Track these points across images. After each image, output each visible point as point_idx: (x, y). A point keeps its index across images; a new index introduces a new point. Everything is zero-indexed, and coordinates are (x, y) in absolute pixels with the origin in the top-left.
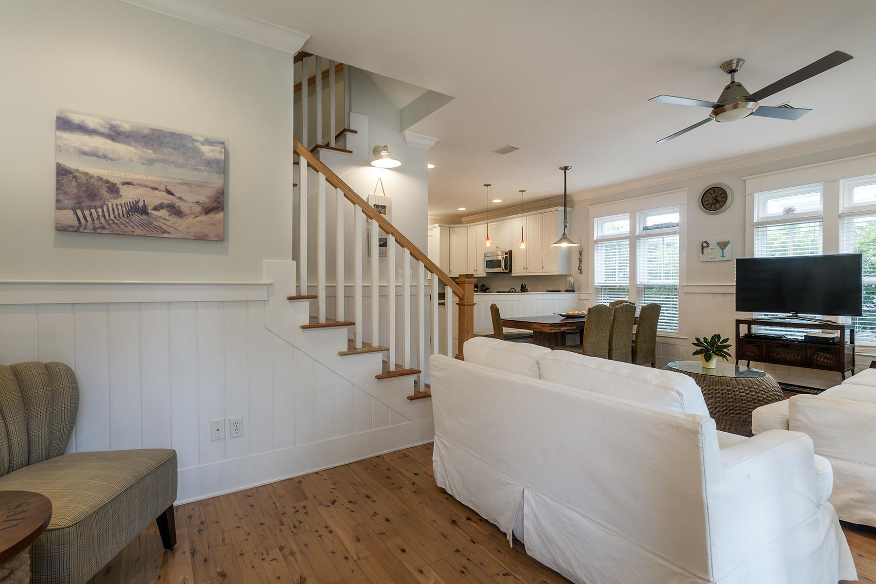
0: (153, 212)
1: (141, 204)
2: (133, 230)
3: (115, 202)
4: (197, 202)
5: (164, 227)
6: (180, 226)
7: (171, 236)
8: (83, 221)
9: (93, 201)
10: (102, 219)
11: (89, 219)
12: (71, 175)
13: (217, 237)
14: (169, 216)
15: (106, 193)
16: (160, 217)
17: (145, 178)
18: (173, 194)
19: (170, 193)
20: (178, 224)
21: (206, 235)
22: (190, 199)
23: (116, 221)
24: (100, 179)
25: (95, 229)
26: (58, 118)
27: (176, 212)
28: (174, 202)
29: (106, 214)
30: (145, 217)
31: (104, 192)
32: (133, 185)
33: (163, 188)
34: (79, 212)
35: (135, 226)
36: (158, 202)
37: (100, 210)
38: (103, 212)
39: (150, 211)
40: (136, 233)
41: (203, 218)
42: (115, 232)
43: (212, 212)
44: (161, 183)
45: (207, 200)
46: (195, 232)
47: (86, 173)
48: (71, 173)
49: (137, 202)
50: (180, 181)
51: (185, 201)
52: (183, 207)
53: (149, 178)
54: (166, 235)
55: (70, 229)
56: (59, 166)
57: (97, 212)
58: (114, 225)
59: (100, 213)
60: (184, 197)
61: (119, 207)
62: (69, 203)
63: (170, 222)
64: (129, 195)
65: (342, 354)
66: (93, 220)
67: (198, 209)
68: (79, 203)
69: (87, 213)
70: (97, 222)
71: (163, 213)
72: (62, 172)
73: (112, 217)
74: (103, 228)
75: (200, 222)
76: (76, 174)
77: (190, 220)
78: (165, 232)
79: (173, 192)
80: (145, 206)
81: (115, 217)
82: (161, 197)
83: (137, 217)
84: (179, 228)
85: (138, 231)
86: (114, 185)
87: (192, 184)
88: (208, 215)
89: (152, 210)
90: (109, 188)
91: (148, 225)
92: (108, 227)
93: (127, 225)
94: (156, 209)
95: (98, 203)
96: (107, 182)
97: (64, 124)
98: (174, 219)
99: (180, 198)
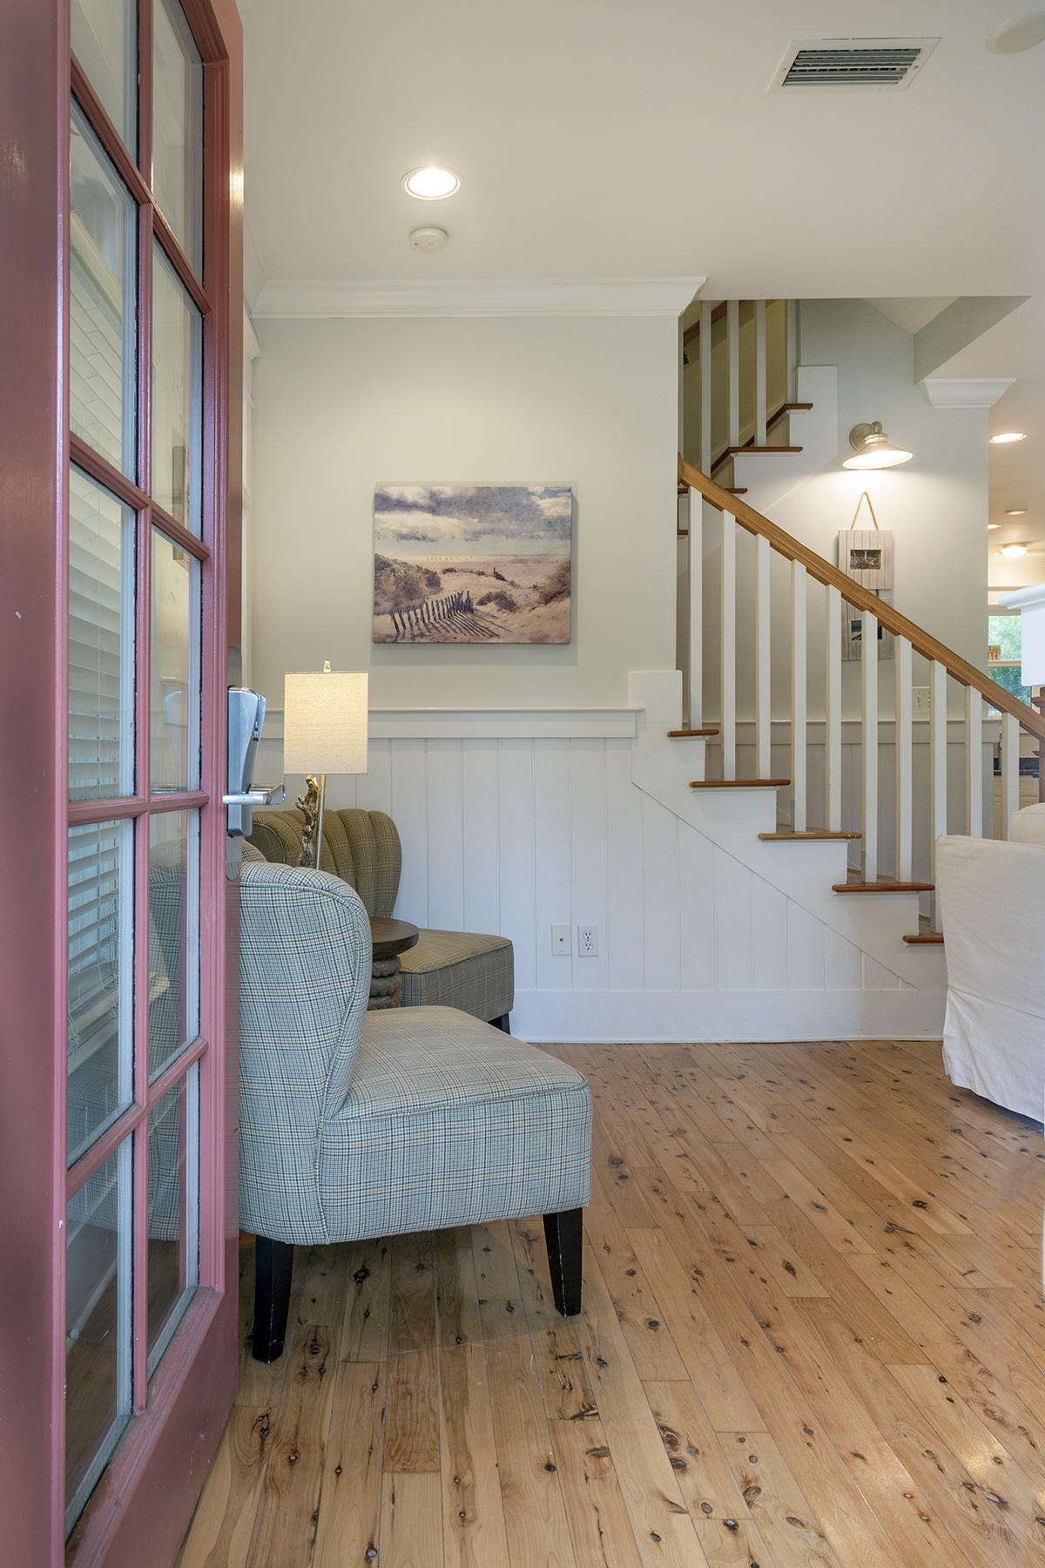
0: (479, 607)
1: (464, 598)
2: (455, 635)
3: (435, 598)
4: (535, 587)
5: (492, 627)
6: (512, 624)
7: (500, 641)
8: (401, 627)
9: (412, 599)
10: (421, 623)
11: (407, 625)
12: (389, 569)
13: (562, 638)
14: (498, 611)
15: (425, 588)
16: (488, 614)
17: (469, 560)
18: (503, 579)
19: (499, 577)
20: (509, 622)
21: (547, 636)
22: (525, 584)
23: (437, 625)
24: (419, 568)
25: (413, 637)
26: (377, 496)
27: (507, 604)
28: (504, 589)
29: (426, 616)
30: (469, 615)
31: (423, 586)
32: (455, 571)
33: (490, 571)
34: (397, 616)
35: (458, 630)
36: (484, 592)
37: (418, 611)
38: (422, 614)
39: (475, 606)
40: (458, 640)
41: (543, 610)
42: (435, 640)
43: (554, 599)
44: (487, 564)
45: (548, 582)
46: (532, 633)
47: (405, 563)
48: (389, 565)
49: (460, 595)
50: (512, 558)
51: (518, 586)
52: (516, 595)
53: (475, 559)
54: (494, 640)
55: (388, 640)
56: (377, 558)
57: (416, 615)
58: (434, 631)
59: (419, 616)
60: (517, 582)
61: (440, 604)
62: (387, 605)
63: (499, 620)
64: (451, 586)
65: (765, 838)
66: (411, 625)
67: (535, 596)
68: (397, 604)
69: (405, 616)
70: (415, 628)
71: (491, 607)
72: (381, 565)
73: (432, 620)
74: (422, 635)
75: (538, 617)
76: (395, 566)
77: (525, 615)
78: (493, 635)
79: (503, 575)
80: (469, 600)
81: (435, 620)
82: (490, 585)
83: (460, 617)
84: (511, 628)
85: (461, 637)
86: (434, 574)
87: (527, 560)
88: (549, 605)
89: (477, 604)
90: (429, 580)
91: (472, 627)
92: (427, 634)
93: (449, 629)
94: (482, 603)
95: (416, 602)
96: (427, 572)
97: (384, 503)
98: (504, 616)
99: (512, 584)
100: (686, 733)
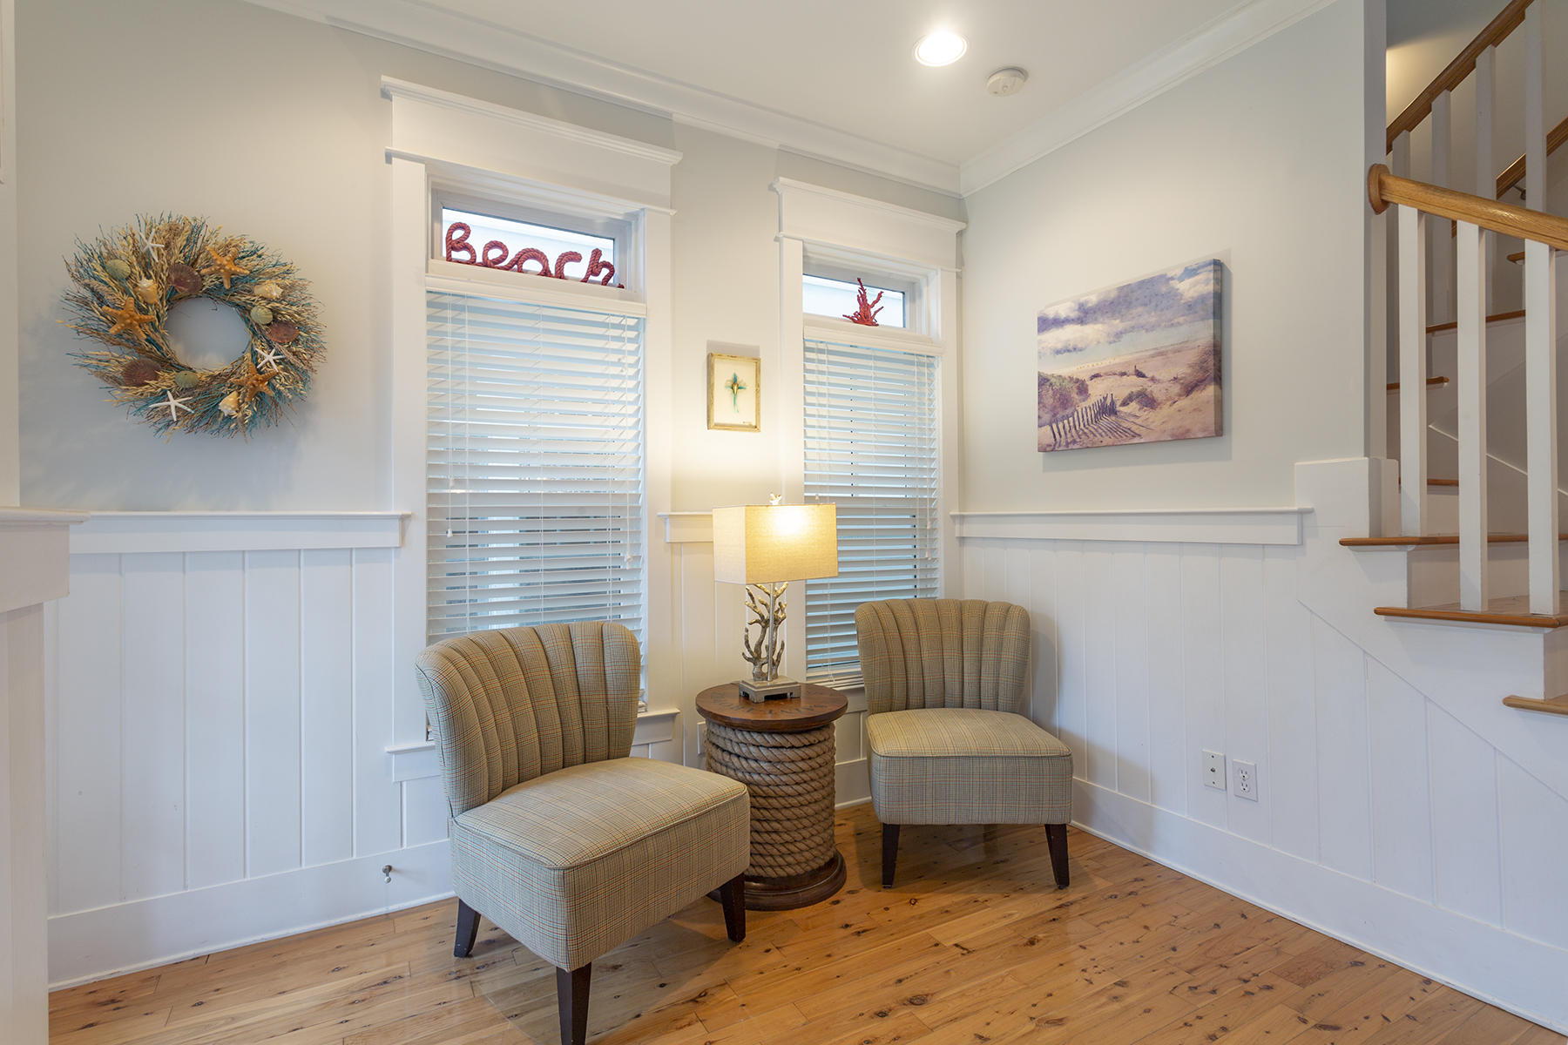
0: (1122, 409)
1: (1109, 401)
2: (1101, 439)
3: (1084, 404)
4: (1175, 378)
5: (1134, 428)
6: (1153, 422)
7: (1142, 441)
8: (1057, 436)
9: (1066, 409)
10: (1073, 430)
11: (1063, 433)
12: (1048, 383)
13: (1205, 431)
14: (1140, 409)
15: (1076, 396)
16: (1130, 414)
17: (1113, 362)
18: (1144, 376)
19: (1140, 374)
20: (1151, 420)
21: (1188, 431)
22: (1166, 374)
23: (1086, 431)
24: (1071, 378)
25: (1068, 444)
26: (1039, 319)
27: (1148, 401)
28: (1145, 386)
29: (1077, 423)
30: (1113, 418)
31: (1074, 395)
32: (1101, 376)
33: (1132, 370)
34: (1054, 426)
35: (1103, 434)
36: (1125, 393)
37: (1071, 419)
38: (1074, 422)
39: (1118, 408)
40: (1104, 444)
41: (1184, 403)
42: (1084, 445)
43: (1196, 389)
44: (1128, 363)
45: (1189, 371)
46: (1173, 429)
47: (1060, 376)
48: (1048, 380)
49: (1105, 399)
50: (1152, 352)
51: (1159, 381)
52: (1156, 391)
53: (1117, 361)
54: (1136, 440)
55: (1048, 449)
56: (1040, 375)
57: (1069, 423)
58: (1083, 437)
59: (1072, 424)
60: (1157, 377)
61: (1088, 410)
62: (1047, 417)
63: (1140, 419)
64: (1097, 391)
66: (1066, 433)
67: (1176, 389)
68: (1055, 415)
69: (1061, 425)
70: (1069, 435)
71: (1133, 407)
72: (1043, 381)
73: (1082, 426)
74: (1074, 442)
75: (1179, 411)
76: (1053, 380)
77: (1165, 411)
78: (1135, 435)
79: (1144, 372)
80: (1113, 403)
81: (1084, 426)
82: (1132, 384)
83: (1107, 421)
84: (1152, 426)
85: (1107, 440)
86: (1083, 382)
87: (1167, 352)
88: (1189, 397)
89: (1120, 406)
90: (1078, 388)
91: (1115, 430)
92: (1078, 440)
93: (1095, 433)
94: (1124, 404)
95: (1069, 411)
96: (1078, 380)
98: (1146, 414)
99: (1153, 379)
100: (1377, 541)
